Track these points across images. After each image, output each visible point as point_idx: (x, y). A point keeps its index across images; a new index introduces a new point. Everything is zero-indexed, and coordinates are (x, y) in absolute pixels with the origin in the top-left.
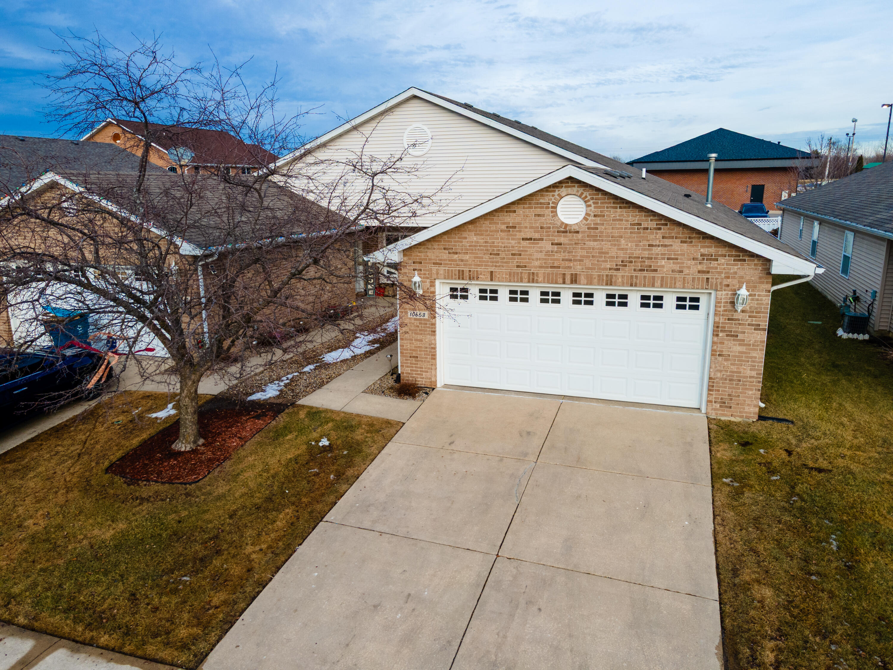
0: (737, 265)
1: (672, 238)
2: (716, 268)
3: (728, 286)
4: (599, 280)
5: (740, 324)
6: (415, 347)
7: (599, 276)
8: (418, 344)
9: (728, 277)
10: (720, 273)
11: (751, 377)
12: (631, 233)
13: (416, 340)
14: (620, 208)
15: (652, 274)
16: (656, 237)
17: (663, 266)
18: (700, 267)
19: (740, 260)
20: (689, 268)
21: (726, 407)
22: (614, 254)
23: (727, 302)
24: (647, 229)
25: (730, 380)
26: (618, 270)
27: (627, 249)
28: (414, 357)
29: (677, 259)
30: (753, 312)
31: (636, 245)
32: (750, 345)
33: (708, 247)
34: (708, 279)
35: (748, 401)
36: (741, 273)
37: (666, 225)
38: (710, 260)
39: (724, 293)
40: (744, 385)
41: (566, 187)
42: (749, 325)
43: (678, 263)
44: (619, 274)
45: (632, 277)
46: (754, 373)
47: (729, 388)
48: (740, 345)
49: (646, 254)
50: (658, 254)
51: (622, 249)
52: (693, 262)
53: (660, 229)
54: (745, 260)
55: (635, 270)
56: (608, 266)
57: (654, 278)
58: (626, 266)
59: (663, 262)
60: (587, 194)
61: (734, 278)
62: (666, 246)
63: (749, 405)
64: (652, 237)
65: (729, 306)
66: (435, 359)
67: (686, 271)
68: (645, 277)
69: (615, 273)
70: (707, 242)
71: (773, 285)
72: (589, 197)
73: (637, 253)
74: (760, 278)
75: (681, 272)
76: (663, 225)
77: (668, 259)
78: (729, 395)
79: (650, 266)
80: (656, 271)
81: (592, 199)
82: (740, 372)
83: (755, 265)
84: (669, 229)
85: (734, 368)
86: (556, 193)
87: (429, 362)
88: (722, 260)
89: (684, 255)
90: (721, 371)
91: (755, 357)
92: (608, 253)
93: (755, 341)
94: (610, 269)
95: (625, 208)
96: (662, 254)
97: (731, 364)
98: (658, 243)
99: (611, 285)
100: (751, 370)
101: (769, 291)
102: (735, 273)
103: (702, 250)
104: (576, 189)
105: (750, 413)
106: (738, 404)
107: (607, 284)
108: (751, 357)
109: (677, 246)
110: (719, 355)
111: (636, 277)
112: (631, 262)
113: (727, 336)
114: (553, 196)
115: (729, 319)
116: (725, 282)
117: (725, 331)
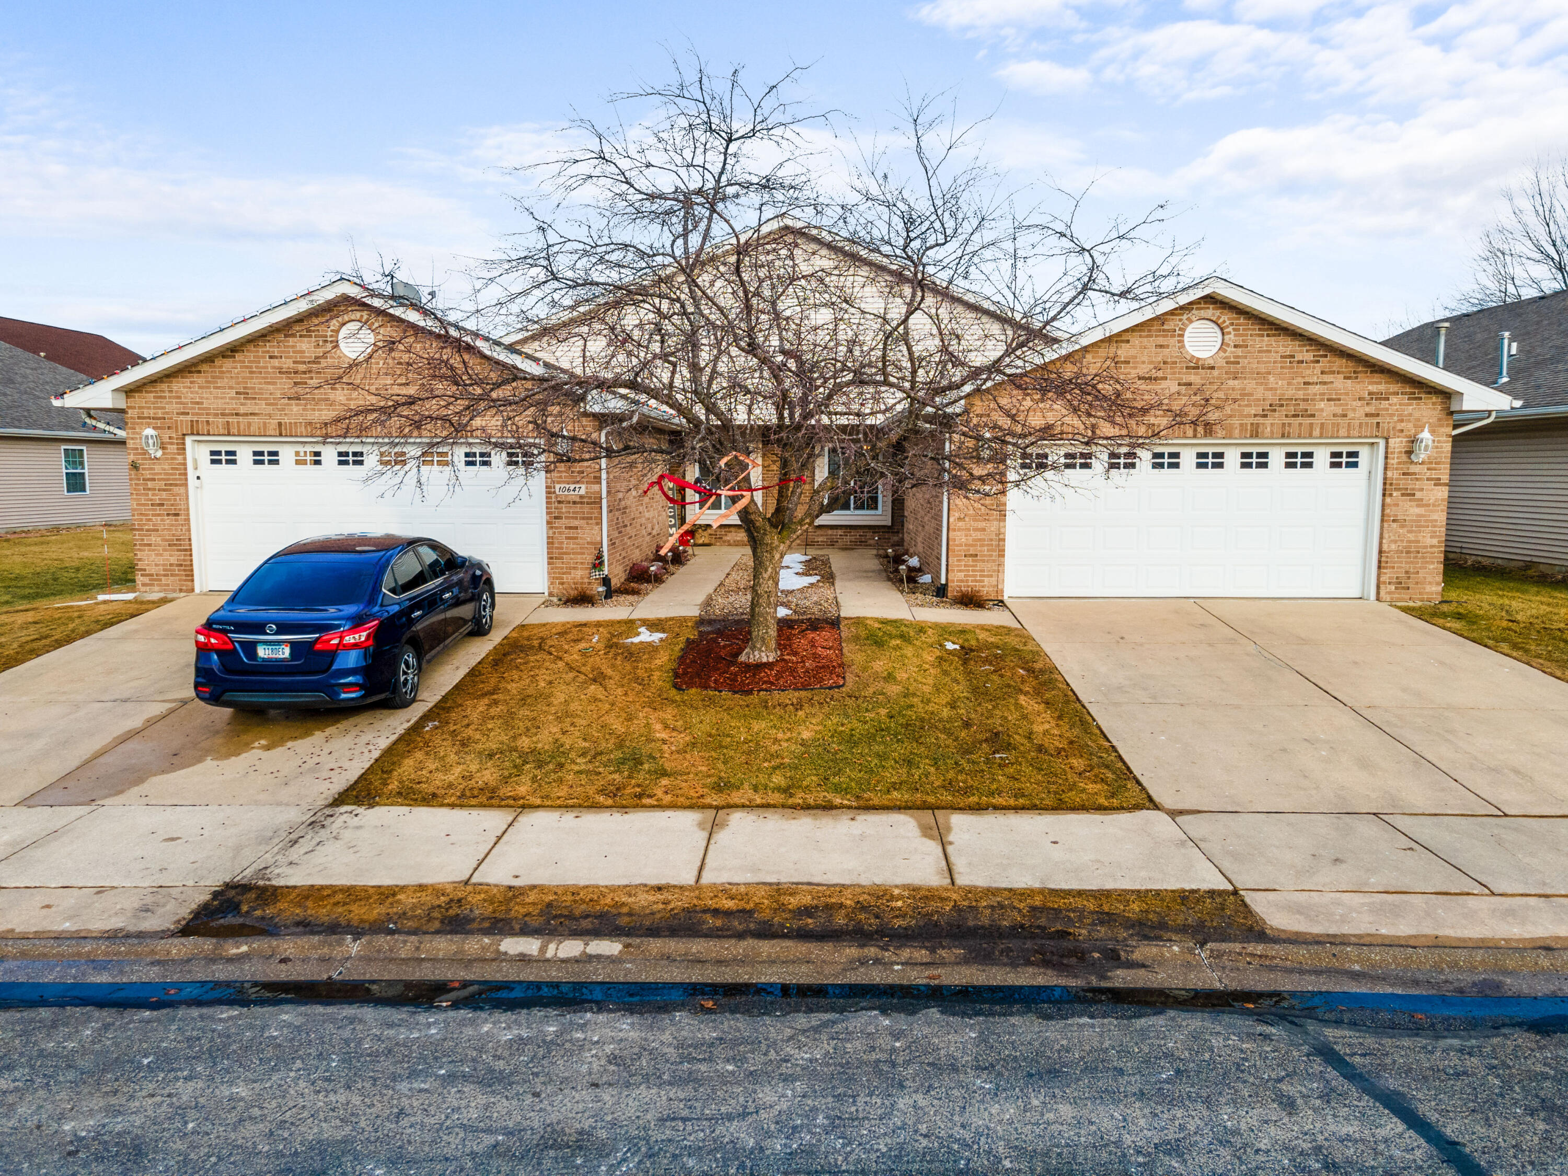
0: (1411, 405)
1: (1333, 372)
2: (1387, 409)
3: (1402, 431)
4: (1241, 431)
5: (1417, 479)
6: (974, 540)
7: (1241, 425)
8: (979, 535)
9: (1402, 421)
10: (1392, 415)
11: (1432, 546)
12: (1282, 368)
13: (976, 530)
14: (1268, 335)
15: (1308, 421)
16: (1313, 373)
17: (1322, 410)
18: (1368, 409)
19: (1416, 399)
20: (1354, 410)
21: (1403, 588)
22: (1260, 396)
23: (1400, 452)
24: (1302, 362)
25: (1408, 552)
26: (1265, 416)
27: (1276, 389)
28: (971, 555)
29: (1339, 400)
30: (1431, 463)
31: (1289, 384)
32: (1428, 505)
33: (1377, 383)
34: (1378, 423)
35: (1429, 579)
36: (1417, 414)
37: (1326, 356)
38: (1380, 399)
39: (1398, 440)
40: (1423, 557)
41: (1197, 309)
42: (1428, 479)
43: (1341, 405)
44: (1268, 421)
45: (1284, 424)
46: (1435, 541)
47: (1407, 563)
48: (1418, 506)
49: (1300, 394)
50: (1315, 395)
51: (1271, 389)
52: (1359, 403)
53: (1318, 362)
54: (1420, 399)
55: (1287, 416)
56: (1253, 412)
57: (1311, 425)
58: (1275, 410)
59: (1322, 405)
60: (1226, 318)
61: (1409, 421)
62: (1325, 383)
63: (1430, 583)
64: (1308, 372)
65: (1404, 458)
66: (1003, 556)
67: (1351, 415)
68: (1300, 424)
69: (1261, 420)
70: (1377, 377)
71: (1455, 427)
72: (1228, 323)
73: (1290, 393)
74: (1439, 420)
75: (1345, 416)
76: (1321, 356)
77: (1328, 400)
78: (1407, 572)
79: (1306, 410)
80: (1313, 416)
81: (1232, 324)
82: (1418, 542)
83: (1434, 404)
84: (1329, 362)
85: (1411, 537)
86: (1185, 317)
87: (994, 561)
88: (1394, 399)
89: (1347, 394)
90: (1395, 542)
91: (1436, 521)
92: (1252, 395)
93: (1437, 500)
94: (1255, 416)
95: (1274, 335)
96: (1321, 394)
97: (1409, 532)
98: (1315, 379)
99: (1257, 436)
100: (1432, 537)
101: (1450, 436)
102: (1410, 415)
103: (1370, 387)
104: (1211, 312)
105: (1432, 593)
106: (1417, 583)
107: (1251, 437)
108: (1432, 521)
109: (1339, 383)
110: (1394, 521)
111: (1290, 424)
112: (1282, 405)
113: (1403, 495)
114: (1180, 320)
115: (1404, 474)
116: (1399, 427)
117: (1399, 489)
